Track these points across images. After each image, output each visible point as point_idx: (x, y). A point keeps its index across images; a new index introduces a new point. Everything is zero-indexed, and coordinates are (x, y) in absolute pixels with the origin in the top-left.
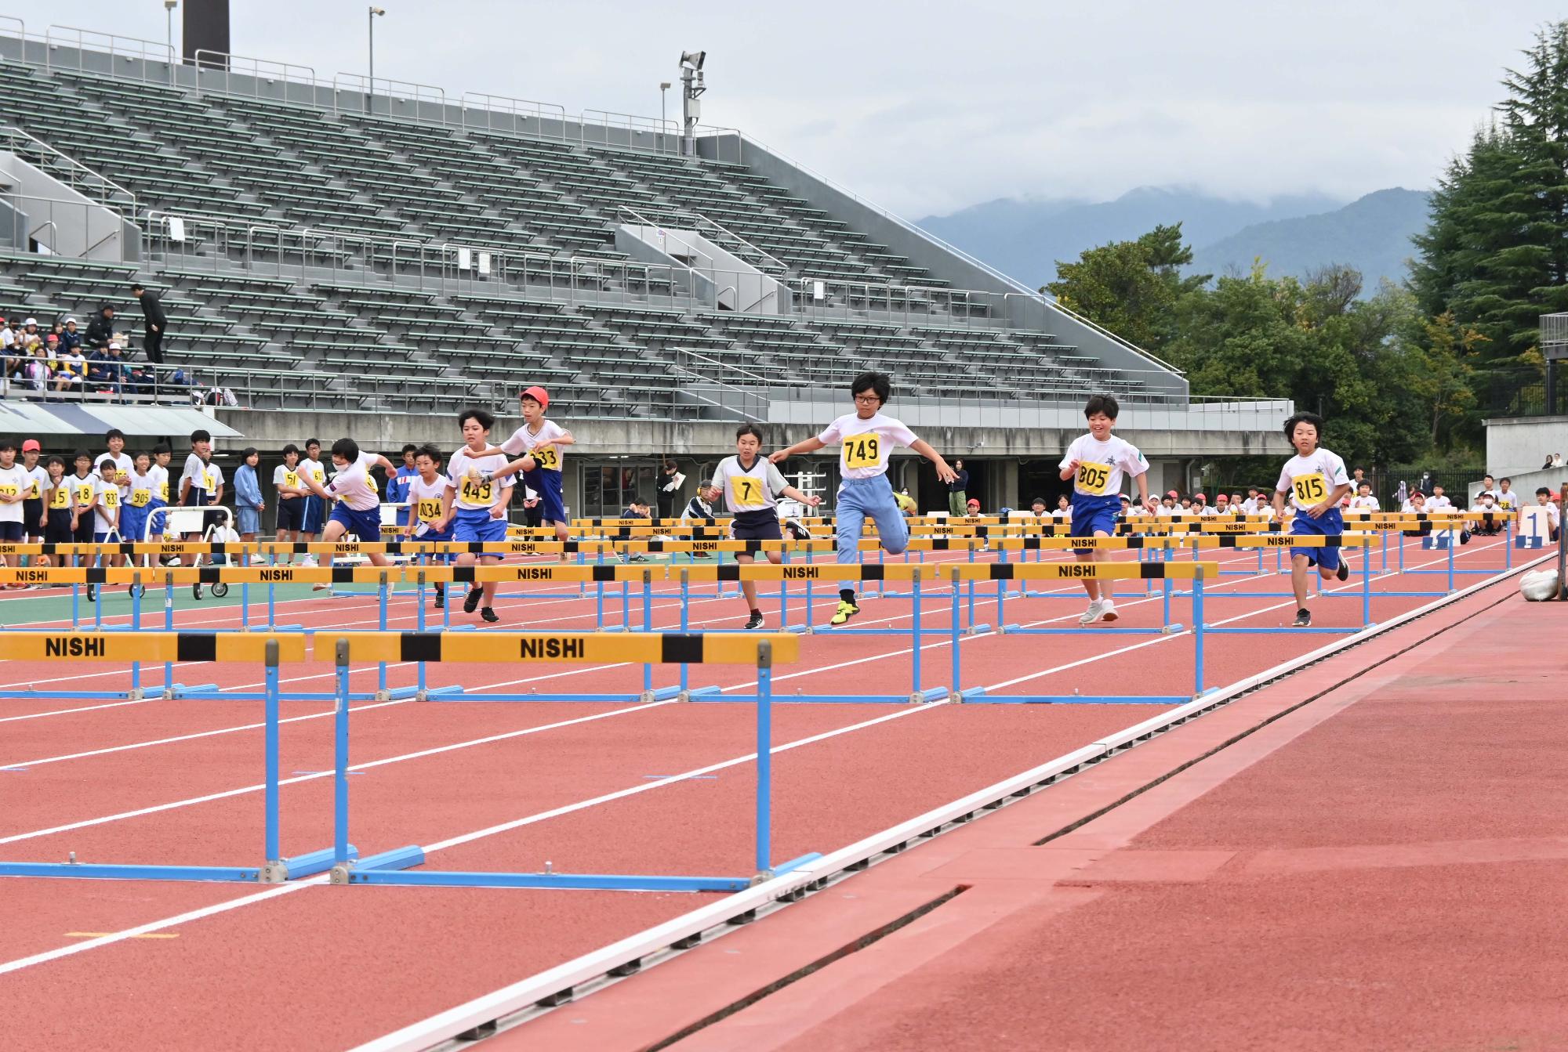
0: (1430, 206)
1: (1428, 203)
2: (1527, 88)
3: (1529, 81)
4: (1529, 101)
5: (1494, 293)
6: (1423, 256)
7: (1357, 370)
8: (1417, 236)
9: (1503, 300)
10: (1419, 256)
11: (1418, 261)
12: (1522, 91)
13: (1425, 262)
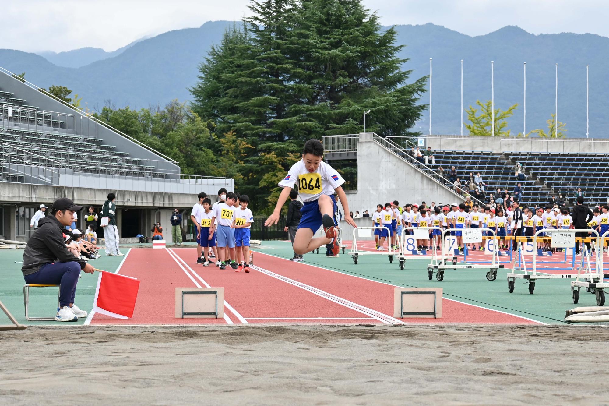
0: (200, 72)
1: (199, 70)
2: (261, 11)
3: (262, 7)
4: (262, 17)
5: (246, 121)
6: (196, 99)
7: (185, 162)
8: (194, 88)
9: (253, 126)
10: (192, 98)
11: (193, 102)
12: (259, 12)
13: (196, 103)
